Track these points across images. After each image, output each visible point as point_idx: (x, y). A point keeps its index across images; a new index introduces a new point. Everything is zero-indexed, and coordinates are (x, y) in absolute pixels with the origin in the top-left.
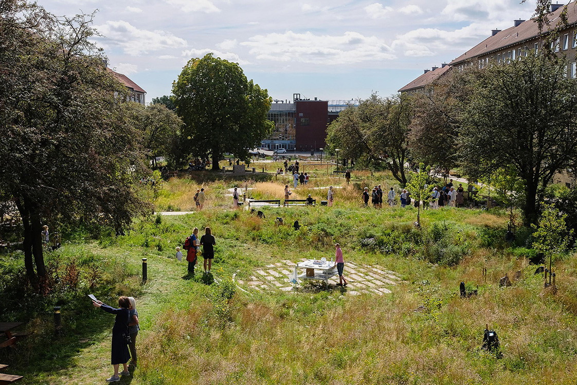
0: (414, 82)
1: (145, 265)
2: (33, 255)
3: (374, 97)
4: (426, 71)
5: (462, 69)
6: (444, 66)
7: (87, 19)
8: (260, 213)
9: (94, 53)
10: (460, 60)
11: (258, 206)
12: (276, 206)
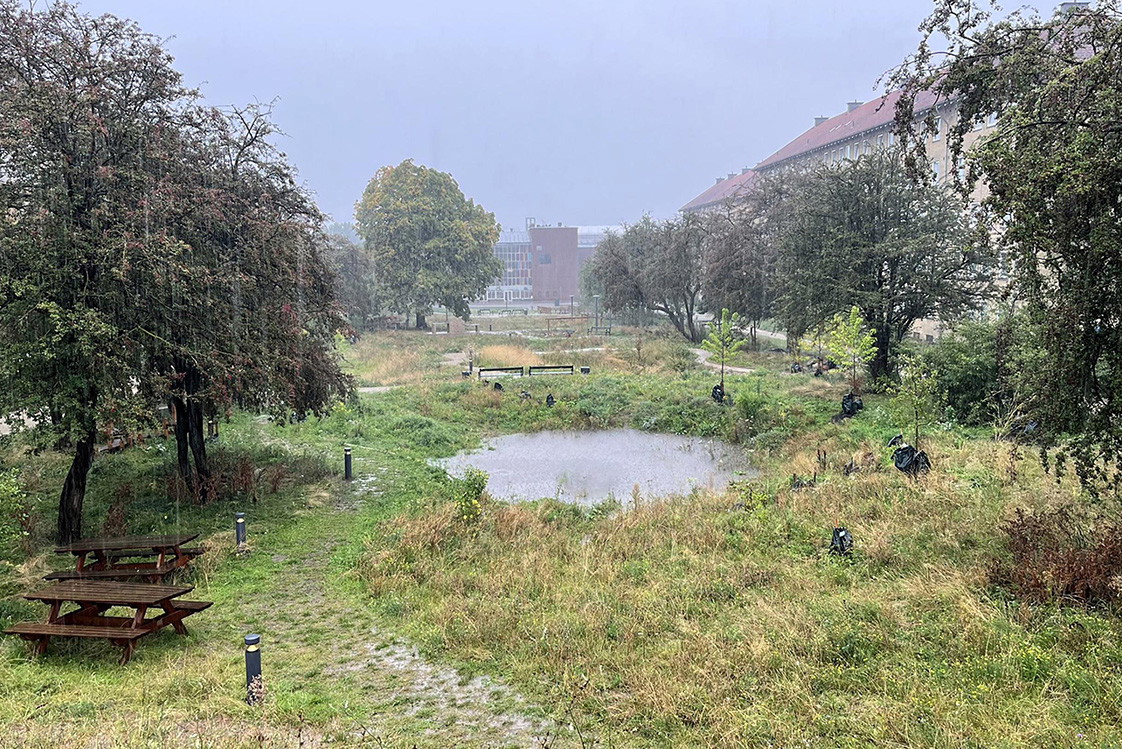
0: (703, 197)
1: (348, 459)
2: (189, 448)
3: (646, 222)
4: (719, 181)
5: (773, 174)
6: (745, 171)
7: (263, 110)
8: (498, 386)
9: (272, 159)
10: (769, 163)
11: (494, 376)
12: (517, 376)
